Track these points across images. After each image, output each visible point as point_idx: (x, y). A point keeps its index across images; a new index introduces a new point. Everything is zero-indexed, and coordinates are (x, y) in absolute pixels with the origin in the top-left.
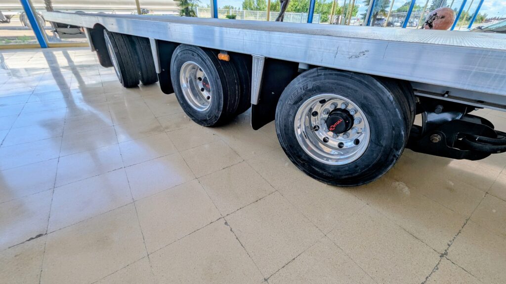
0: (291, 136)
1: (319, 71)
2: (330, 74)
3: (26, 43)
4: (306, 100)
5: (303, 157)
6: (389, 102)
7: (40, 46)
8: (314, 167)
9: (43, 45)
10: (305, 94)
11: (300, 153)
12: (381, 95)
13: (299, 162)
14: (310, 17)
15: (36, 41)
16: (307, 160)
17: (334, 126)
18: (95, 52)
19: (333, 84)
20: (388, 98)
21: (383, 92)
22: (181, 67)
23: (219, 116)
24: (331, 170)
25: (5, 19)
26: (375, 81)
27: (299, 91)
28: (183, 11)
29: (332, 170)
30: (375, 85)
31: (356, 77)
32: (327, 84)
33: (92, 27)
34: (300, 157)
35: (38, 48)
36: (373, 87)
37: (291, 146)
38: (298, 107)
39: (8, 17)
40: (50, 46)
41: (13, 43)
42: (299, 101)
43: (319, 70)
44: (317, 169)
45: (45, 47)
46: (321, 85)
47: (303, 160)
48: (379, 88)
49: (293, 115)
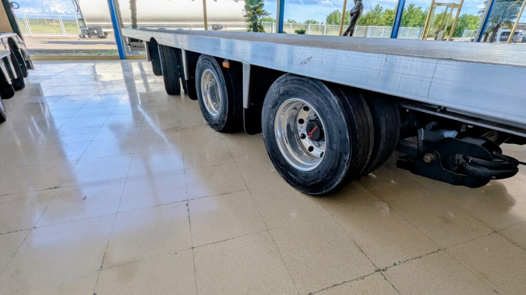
0: (272, 140)
1: (287, 77)
2: (294, 79)
3: (112, 55)
4: (280, 104)
5: (281, 162)
6: (335, 105)
7: (119, 57)
8: (289, 173)
9: (122, 57)
10: (279, 99)
11: (279, 158)
12: (329, 98)
13: (279, 167)
14: (395, 31)
15: (118, 54)
16: (284, 165)
17: (311, 133)
18: (151, 62)
19: (296, 88)
20: (334, 102)
21: (330, 95)
22: (202, 74)
23: (226, 120)
24: (301, 176)
25: (104, 35)
26: (324, 85)
27: (275, 96)
28: (251, 26)
29: (303, 177)
30: (324, 89)
31: (311, 82)
32: (292, 89)
33: (149, 40)
34: (279, 161)
35: (118, 59)
36: (323, 91)
37: (272, 150)
38: (276, 112)
39: (106, 33)
40: (127, 58)
41: (103, 54)
42: (276, 105)
43: (288, 75)
44: (292, 175)
45: (123, 59)
46: (288, 90)
47: (282, 165)
48: (327, 92)
49: (273, 119)
